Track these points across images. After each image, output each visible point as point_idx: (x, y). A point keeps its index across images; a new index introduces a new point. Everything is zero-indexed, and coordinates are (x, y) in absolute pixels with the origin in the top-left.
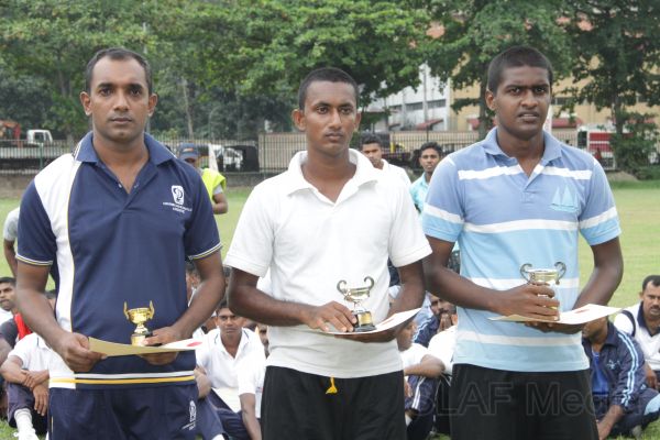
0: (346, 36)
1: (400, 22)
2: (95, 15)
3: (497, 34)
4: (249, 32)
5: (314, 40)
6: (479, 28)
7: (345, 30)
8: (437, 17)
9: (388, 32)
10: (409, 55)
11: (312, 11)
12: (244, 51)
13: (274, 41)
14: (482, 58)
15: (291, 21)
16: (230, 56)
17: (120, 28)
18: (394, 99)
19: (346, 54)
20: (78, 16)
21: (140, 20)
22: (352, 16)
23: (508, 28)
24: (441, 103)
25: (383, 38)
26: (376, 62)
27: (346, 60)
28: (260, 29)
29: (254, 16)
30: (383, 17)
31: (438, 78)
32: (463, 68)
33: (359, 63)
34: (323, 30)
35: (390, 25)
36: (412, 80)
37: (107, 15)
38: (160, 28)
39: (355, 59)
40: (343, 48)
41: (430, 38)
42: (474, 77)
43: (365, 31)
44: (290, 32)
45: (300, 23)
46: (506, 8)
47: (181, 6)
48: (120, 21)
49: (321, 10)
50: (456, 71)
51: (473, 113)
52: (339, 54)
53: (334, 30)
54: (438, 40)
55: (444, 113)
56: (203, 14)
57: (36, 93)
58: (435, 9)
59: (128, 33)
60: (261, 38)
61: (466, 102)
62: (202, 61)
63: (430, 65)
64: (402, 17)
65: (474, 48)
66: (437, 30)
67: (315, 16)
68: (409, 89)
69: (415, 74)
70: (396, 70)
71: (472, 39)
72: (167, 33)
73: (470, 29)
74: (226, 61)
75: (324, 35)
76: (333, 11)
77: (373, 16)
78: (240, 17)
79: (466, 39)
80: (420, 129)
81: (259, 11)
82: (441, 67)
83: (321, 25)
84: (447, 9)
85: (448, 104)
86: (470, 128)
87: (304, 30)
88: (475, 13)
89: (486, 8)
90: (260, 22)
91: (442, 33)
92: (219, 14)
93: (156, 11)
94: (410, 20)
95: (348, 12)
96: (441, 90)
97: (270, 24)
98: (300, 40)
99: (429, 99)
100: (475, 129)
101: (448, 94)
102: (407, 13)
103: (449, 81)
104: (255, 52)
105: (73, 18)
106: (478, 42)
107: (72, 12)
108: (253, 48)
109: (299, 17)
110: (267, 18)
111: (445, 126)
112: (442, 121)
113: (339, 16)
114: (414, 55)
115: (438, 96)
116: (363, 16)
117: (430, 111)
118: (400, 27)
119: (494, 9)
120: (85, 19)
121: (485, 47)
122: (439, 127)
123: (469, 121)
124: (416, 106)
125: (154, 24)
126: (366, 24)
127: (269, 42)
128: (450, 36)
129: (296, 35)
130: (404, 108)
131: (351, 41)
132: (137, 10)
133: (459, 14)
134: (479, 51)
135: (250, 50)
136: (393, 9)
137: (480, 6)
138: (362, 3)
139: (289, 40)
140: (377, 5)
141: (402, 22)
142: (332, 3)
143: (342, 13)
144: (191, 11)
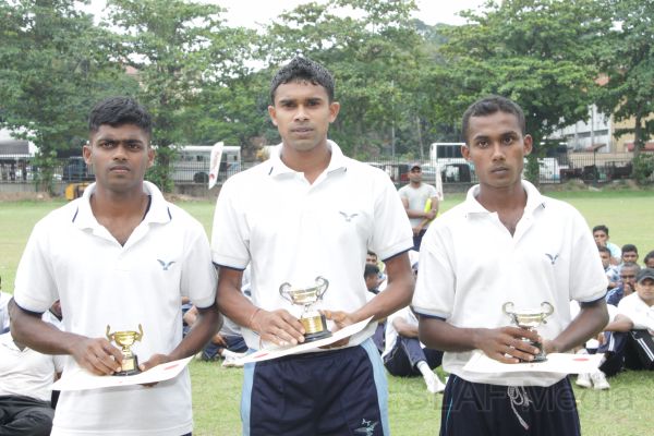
0: (536, 86)
2: (360, 76)
3: (649, 82)
4: (465, 84)
5: (512, 89)
6: (636, 77)
7: (534, 81)
8: (604, 70)
9: (566, 82)
10: (582, 98)
11: (512, 68)
12: (461, 98)
13: (483, 90)
14: (638, 99)
15: (495, 76)
16: (452, 102)
17: (376, 84)
18: (570, 130)
19: (535, 98)
20: (349, 77)
21: (390, 78)
22: (540, 71)
24: (604, 132)
25: (563, 86)
26: (557, 104)
27: (535, 103)
28: (473, 82)
29: (469, 73)
30: (563, 71)
31: (603, 114)
32: (622, 107)
33: (545, 104)
34: (519, 81)
35: (568, 77)
36: (584, 116)
37: (368, 76)
38: (403, 83)
39: (542, 102)
40: (533, 94)
41: (598, 85)
42: (631, 113)
43: (549, 82)
44: (494, 83)
45: (502, 77)
47: (418, 68)
48: (376, 79)
49: (517, 68)
50: (617, 109)
51: (630, 139)
52: (530, 98)
53: (527, 82)
54: (604, 86)
55: (607, 139)
56: (434, 73)
58: (602, 64)
59: (382, 87)
60: (474, 88)
61: (625, 131)
62: (432, 106)
63: (597, 105)
64: (578, 71)
65: (631, 92)
66: (603, 80)
67: (513, 72)
68: (581, 123)
69: (586, 111)
70: (572, 109)
71: (631, 86)
72: (408, 86)
73: (629, 79)
74: (449, 105)
75: (519, 85)
76: (526, 68)
77: (555, 71)
78: (459, 74)
79: (625, 86)
80: (588, 151)
81: (472, 70)
82: (605, 105)
83: (517, 78)
84: (612, 64)
85: (610, 133)
86: (627, 150)
87: (505, 82)
88: (632, 67)
89: (642, 62)
90: (473, 77)
91: (607, 81)
92: (445, 72)
93: (401, 72)
94: (583, 73)
95: (537, 69)
96: (605, 123)
97: (481, 78)
98: (502, 89)
99: (595, 129)
100: (630, 150)
101: (611, 125)
102: (581, 68)
103: (612, 116)
104: (469, 99)
105: (345, 78)
106: (634, 87)
107: (345, 74)
108: (468, 95)
109: (501, 73)
110: (477, 75)
111: (607, 149)
112: (604, 145)
113: (530, 72)
114: (586, 98)
115: (603, 127)
116: (548, 71)
117: (596, 139)
118: (575, 78)
119: (647, 64)
120: (353, 79)
121: (640, 91)
122: (603, 149)
123: (625, 145)
124: (586, 134)
125: (400, 80)
126: (550, 77)
127: (479, 91)
128: (612, 84)
129: (499, 86)
130: (576, 136)
131: (539, 88)
132: (388, 72)
133: (620, 68)
134: (635, 94)
135: (465, 97)
136: (571, 65)
137: (636, 62)
138: (548, 62)
139: (494, 90)
140: (559, 63)
141: (577, 75)
142: (526, 62)
143: (532, 69)
144: (425, 71)
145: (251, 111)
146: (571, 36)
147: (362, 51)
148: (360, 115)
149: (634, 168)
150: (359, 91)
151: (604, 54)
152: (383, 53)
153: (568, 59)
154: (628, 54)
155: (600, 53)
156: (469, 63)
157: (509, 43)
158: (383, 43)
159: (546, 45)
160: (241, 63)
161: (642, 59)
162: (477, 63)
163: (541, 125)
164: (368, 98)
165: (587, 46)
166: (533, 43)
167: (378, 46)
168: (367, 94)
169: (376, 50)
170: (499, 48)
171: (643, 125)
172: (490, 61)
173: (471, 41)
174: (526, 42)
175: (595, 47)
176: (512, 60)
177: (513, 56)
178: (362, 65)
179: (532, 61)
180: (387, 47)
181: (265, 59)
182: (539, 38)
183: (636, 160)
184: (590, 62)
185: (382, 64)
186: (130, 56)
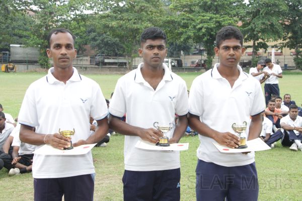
0: (213, 26)
1: (229, 21)
2: (136, 19)
3: (260, 26)
4: (182, 24)
5: (202, 27)
6: (254, 23)
7: (212, 24)
8: (240, 19)
9: (226, 24)
11: (202, 18)
12: (181, 30)
13: (190, 27)
14: (255, 33)
15: (195, 21)
17: (143, 23)
19: (212, 31)
20: (131, 19)
21: (148, 20)
22: (214, 19)
23: (263, 24)
27: (212, 33)
28: (185, 23)
29: (184, 19)
30: (224, 20)
32: (248, 36)
35: (226, 22)
37: (139, 19)
38: (155, 23)
39: (215, 32)
40: (211, 29)
41: (238, 26)
42: (251, 39)
43: (218, 24)
44: (195, 24)
45: (198, 22)
46: (263, 17)
47: (161, 17)
48: (143, 21)
49: (205, 18)
50: (246, 37)
51: (251, 50)
52: (210, 31)
53: (209, 24)
54: (241, 27)
56: (169, 19)
57: (114, 43)
58: (240, 17)
59: (145, 24)
60: (185, 26)
64: (230, 20)
66: (240, 23)
67: (202, 20)
71: (252, 27)
72: (157, 24)
73: (251, 24)
74: (174, 33)
75: (206, 25)
76: (209, 18)
77: (221, 19)
78: (179, 20)
79: (250, 27)
81: (185, 18)
83: (204, 22)
84: (243, 17)
86: (247, 55)
87: (199, 24)
88: (253, 19)
90: (185, 21)
91: (242, 25)
92: (173, 19)
93: (153, 18)
94: (232, 21)
95: (213, 18)
97: (189, 21)
98: (199, 26)
104: (184, 30)
106: (254, 27)
107: (129, 19)
109: (198, 20)
110: (187, 20)
113: (210, 20)
118: (229, 23)
119: (259, 17)
120: (133, 21)
121: (256, 30)
126: (218, 22)
127: (188, 27)
128: (244, 26)
129: (197, 25)
131: (214, 27)
132: (148, 17)
133: (248, 19)
134: (254, 31)
135: (183, 29)
136: (227, 17)
137: (254, 17)
138: (218, 15)
139: (195, 27)
140: (222, 16)
141: (230, 21)
142: (208, 15)
143: (211, 18)
144: (164, 18)
145: (84, 34)
146: (227, 4)
147: (137, 8)
148: (135, 37)
149: (252, 63)
150: (135, 26)
151: (241, 13)
152: (146, 10)
153: (226, 14)
154: (251, 13)
155: (239, 12)
156: (184, 15)
157: (201, 7)
158: (146, 5)
159: (216, 8)
160: (82, 12)
161: (256, 16)
162: (187, 15)
163: (213, 43)
164: (139, 29)
165: (233, 9)
166: (211, 7)
167: (144, 6)
168: (138, 27)
169: (143, 8)
170: (197, 9)
171: (256, 44)
172: (192, 14)
173: (185, 5)
174: (208, 6)
175: (237, 10)
176: (202, 14)
177: (203, 12)
178: (137, 14)
179: (211, 15)
180: (148, 7)
181: (93, 10)
182: (214, 5)
183: (253, 59)
184: (235, 16)
185: (145, 14)
186: (31, 7)
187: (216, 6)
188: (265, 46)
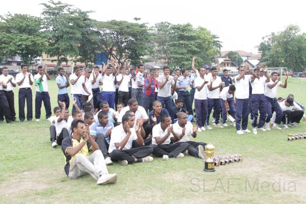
187: (30, 30)
188: (66, 60)
